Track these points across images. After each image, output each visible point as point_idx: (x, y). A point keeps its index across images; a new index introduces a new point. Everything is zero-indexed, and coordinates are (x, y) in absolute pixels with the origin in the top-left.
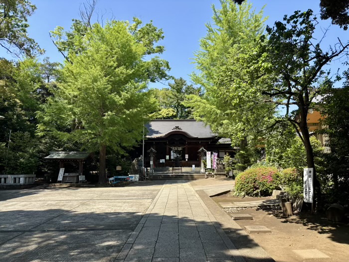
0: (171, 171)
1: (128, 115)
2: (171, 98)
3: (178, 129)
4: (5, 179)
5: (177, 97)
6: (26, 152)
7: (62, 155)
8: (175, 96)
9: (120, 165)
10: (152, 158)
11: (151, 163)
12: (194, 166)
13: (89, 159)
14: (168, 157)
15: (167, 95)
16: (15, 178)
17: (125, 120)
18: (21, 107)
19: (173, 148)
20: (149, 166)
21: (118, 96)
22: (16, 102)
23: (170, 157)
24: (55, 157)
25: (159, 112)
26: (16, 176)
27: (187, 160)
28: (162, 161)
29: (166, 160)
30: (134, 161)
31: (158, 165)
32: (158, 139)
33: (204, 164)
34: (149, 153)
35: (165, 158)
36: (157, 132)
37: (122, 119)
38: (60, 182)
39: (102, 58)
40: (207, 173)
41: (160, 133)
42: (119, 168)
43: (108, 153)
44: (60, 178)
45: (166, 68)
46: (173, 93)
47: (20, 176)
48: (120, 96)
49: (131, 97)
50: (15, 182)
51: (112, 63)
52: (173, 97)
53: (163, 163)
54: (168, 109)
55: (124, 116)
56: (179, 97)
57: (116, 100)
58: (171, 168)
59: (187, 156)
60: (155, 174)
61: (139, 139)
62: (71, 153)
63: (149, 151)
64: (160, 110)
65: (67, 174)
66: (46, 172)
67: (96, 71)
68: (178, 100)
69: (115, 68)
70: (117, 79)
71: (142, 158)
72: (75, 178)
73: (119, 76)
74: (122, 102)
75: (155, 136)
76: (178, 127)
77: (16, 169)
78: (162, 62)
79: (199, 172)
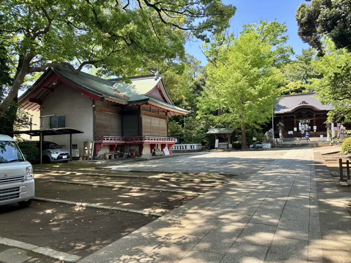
0: (297, 141)
1: (261, 102)
2: (298, 70)
3: (305, 103)
4: (186, 146)
5: (306, 69)
6: (195, 130)
7: (216, 131)
8: (303, 68)
9: (255, 137)
10: (280, 131)
11: (280, 134)
12: (322, 136)
13: (234, 133)
14: (295, 129)
15: (294, 68)
16: (191, 146)
17: (259, 105)
18: (186, 100)
19: (301, 121)
20: (279, 137)
21: (253, 89)
22: (183, 98)
23: (298, 129)
24: (212, 132)
25: (287, 86)
26: (191, 145)
27: (315, 131)
28: (290, 132)
29: (294, 132)
30: (266, 134)
31: (286, 136)
32: (285, 114)
33: (330, 134)
34: (278, 127)
35: (293, 130)
36: (284, 108)
37: (257, 104)
38: (217, 148)
39: (240, 63)
40: (332, 142)
41: (287, 108)
42: (254, 139)
43: (246, 128)
44: (216, 146)
45: (290, 53)
46: (301, 65)
47: (194, 144)
48: (255, 89)
49: (263, 88)
50: (191, 148)
51: (248, 66)
52: (301, 69)
53: (291, 135)
54: (295, 82)
55: (259, 103)
56: (308, 68)
57: (252, 92)
58: (298, 138)
59: (315, 128)
60: (284, 143)
61: (270, 117)
62: (222, 129)
63: (278, 125)
64: (287, 84)
65: (220, 144)
66: (206, 143)
67: (237, 74)
68: (306, 72)
69: (250, 69)
70: (252, 77)
71: (272, 130)
72: (226, 146)
73: (253, 74)
74: (256, 93)
75: (282, 111)
76: (305, 102)
77: (191, 140)
78: (286, 49)
79: (325, 141)
